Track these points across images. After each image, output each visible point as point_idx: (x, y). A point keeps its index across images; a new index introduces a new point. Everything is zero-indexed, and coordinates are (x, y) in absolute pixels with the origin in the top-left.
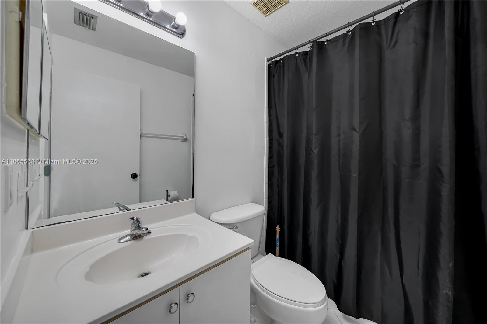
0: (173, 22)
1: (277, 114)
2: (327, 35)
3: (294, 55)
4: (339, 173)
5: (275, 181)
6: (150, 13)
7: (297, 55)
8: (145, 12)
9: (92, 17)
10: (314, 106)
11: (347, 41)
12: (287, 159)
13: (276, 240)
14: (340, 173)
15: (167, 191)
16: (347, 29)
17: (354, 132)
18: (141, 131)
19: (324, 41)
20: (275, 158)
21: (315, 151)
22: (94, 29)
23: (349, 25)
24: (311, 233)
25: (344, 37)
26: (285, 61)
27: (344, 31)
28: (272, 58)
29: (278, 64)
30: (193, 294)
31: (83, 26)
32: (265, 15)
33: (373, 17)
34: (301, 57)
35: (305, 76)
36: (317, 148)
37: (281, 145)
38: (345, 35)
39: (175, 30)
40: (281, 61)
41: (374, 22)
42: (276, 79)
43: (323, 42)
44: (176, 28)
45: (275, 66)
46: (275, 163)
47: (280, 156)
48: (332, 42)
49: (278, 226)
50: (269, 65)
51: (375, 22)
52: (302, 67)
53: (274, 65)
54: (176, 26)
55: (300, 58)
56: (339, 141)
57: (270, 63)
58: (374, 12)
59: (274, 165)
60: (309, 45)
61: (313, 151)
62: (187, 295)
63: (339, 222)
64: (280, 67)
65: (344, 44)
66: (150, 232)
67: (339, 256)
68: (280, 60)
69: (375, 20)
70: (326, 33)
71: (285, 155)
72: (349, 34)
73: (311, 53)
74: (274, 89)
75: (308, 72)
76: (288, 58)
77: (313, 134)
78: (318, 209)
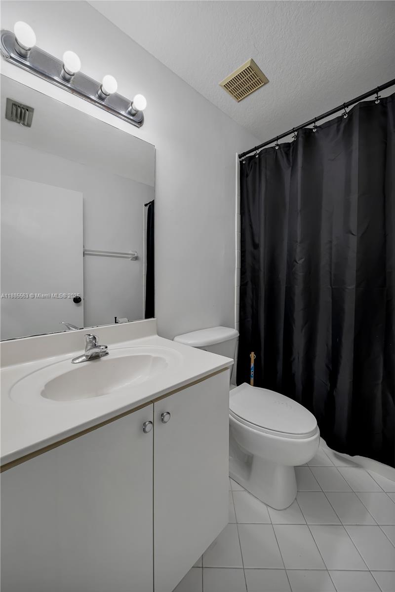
0: (129, 107)
1: (250, 221)
2: (317, 120)
3: (273, 148)
4: (329, 287)
5: (249, 301)
6: (104, 96)
7: (277, 148)
8: (97, 95)
9: (27, 110)
10: (299, 208)
11: (342, 125)
12: (264, 273)
13: (250, 369)
14: (331, 286)
15: (116, 318)
16: (343, 111)
17: (351, 236)
18: (84, 247)
19: (312, 127)
20: (249, 274)
21: (300, 262)
22: (29, 125)
23: (345, 106)
24: (294, 359)
25: (338, 122)
26: (262, 156)
27: (339, 114)
28: (244, 154)
29: (252, 161)
30: (168, 413)
31: (16, 121)
32: (238, 99)
33: (377, 94)
34: (282, 149)
35: (287, 173)
36: (302, 258)
37: (256, 258)
38: (340, 119)
39: (132, 118)
40: (257, 157)
41: (377, 100)
42: (250, 178)
43: (311, 130)
44: (133, 115)
45: (249, 163)
46: (248, 279)
47: (255, 272)
48: (322, 129)
49: (253, 353)
50: (241, 162)
51: (379, 99)
52: (283, 162)
53: (247, 163)
54: (133, 112)
55: (281, 151)
56: (331, 248)
57: (243, 160)
58: (378, 87)
59: (247, 282)
60: (293, 135)
61: (298, 262)
62: (161, 414)
63: (330, 343)
64: (256, 163)
65: (338, 130)
66: (107, 353)
67: (329, 385)
68: (255, 155)
69: (380, 96)
70: (316, 118)
71: (262, 269)
72: (345, 117)
73: (295, 144)
74: (247, 191)
75: (291, 168)
76: (266, 152)
77: (297, 242)
78: (303, 331)
